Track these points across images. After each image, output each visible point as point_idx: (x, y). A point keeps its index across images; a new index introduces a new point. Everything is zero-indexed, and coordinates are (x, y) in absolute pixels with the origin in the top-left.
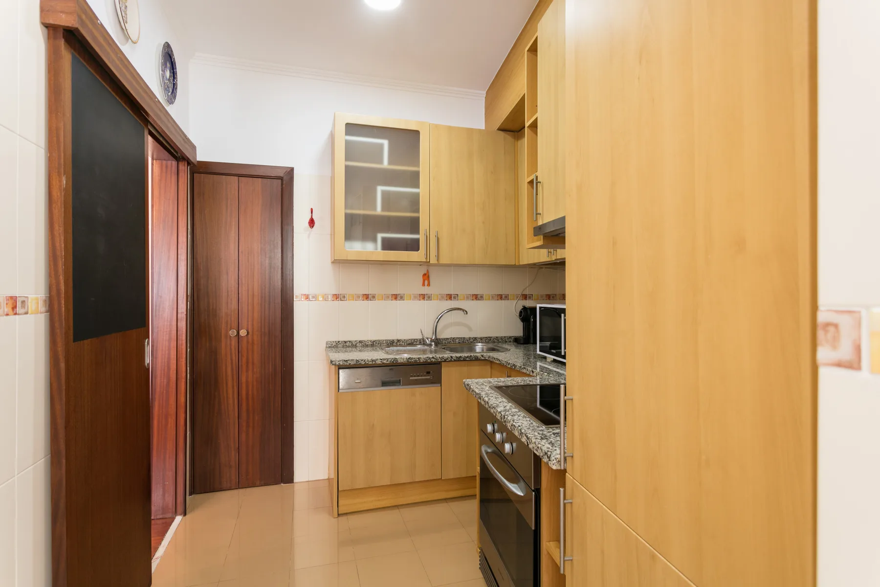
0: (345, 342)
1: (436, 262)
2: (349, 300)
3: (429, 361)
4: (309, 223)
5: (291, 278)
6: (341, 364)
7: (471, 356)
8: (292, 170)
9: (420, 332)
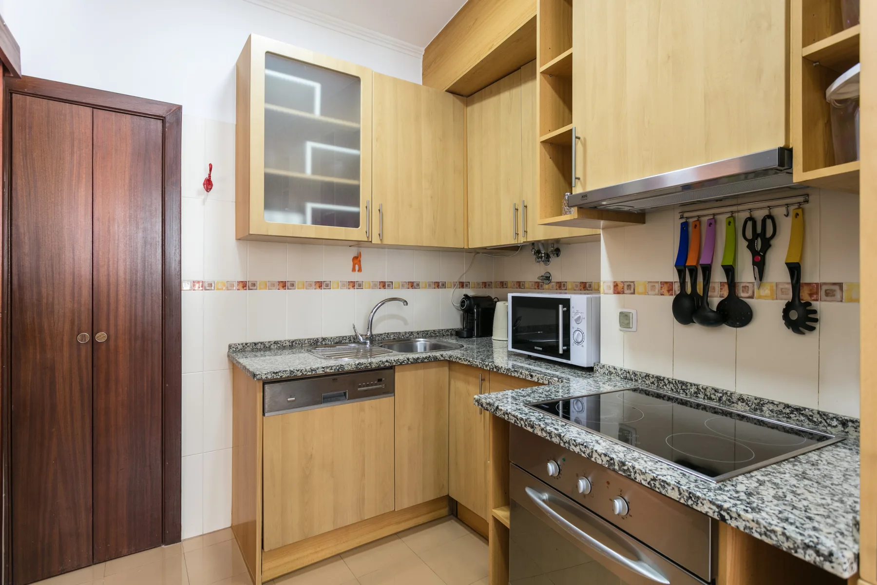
0: (255, 344)
1: (379, 242)
2: (260, 289)
3: (382, 366)
4: (204, 184)
5: (178, 259)
6: (269, 377)
7: (430, 356)
8: (179, 108)
9: (352, 327)
